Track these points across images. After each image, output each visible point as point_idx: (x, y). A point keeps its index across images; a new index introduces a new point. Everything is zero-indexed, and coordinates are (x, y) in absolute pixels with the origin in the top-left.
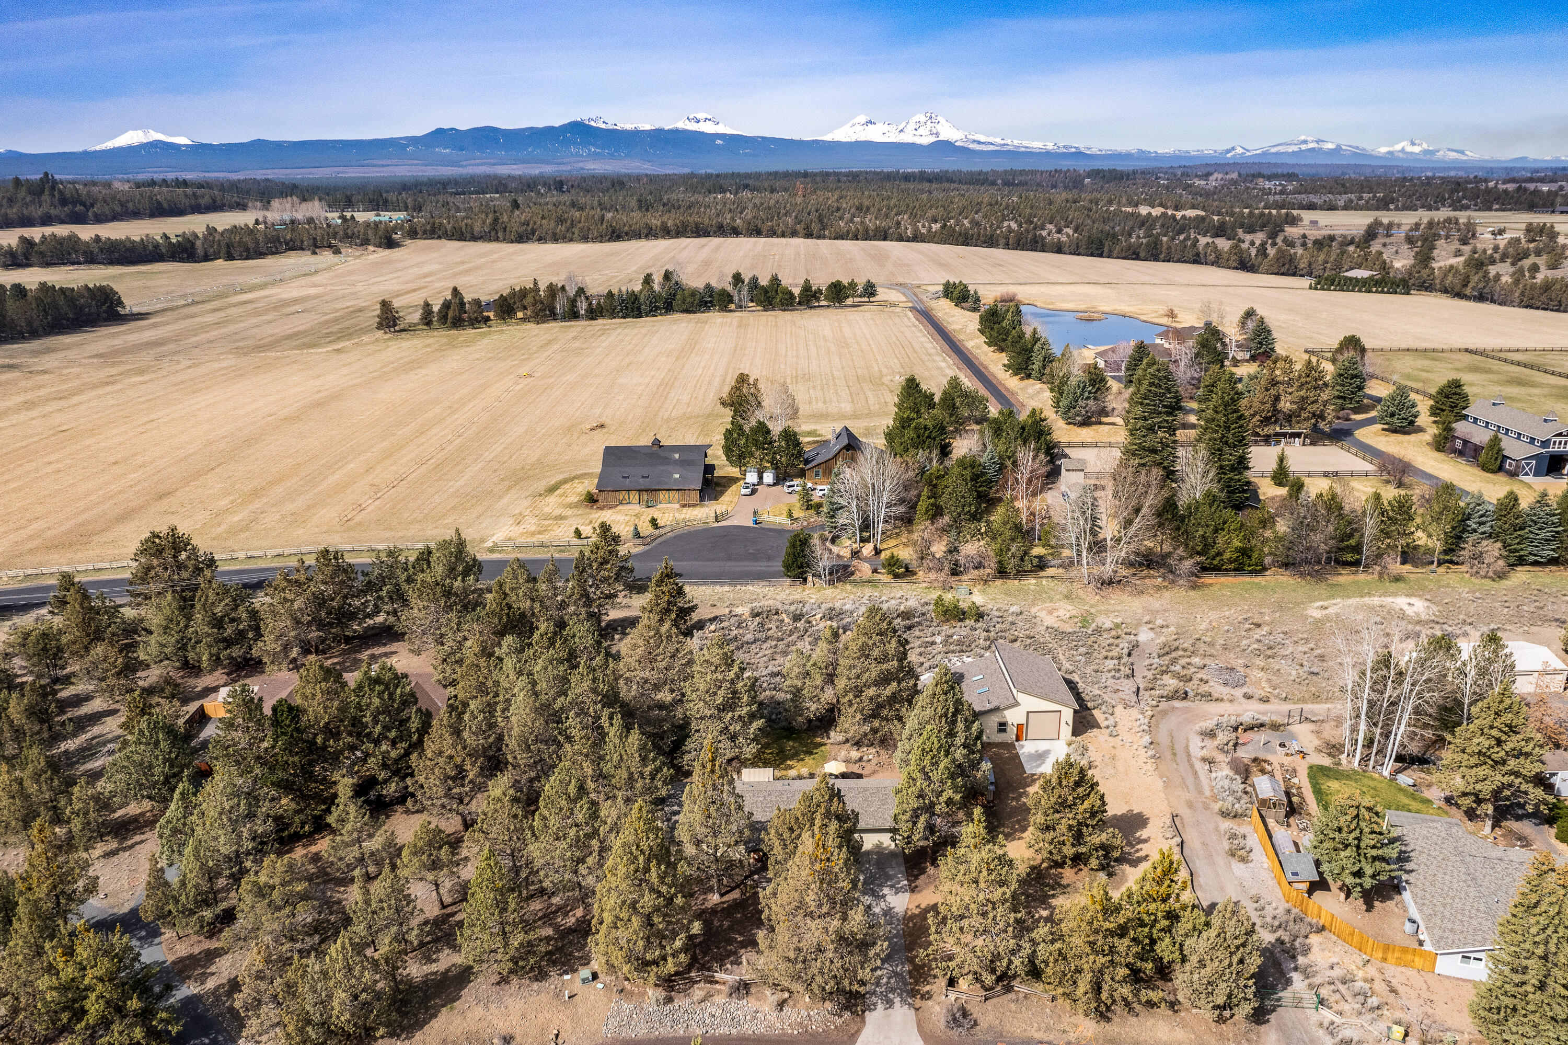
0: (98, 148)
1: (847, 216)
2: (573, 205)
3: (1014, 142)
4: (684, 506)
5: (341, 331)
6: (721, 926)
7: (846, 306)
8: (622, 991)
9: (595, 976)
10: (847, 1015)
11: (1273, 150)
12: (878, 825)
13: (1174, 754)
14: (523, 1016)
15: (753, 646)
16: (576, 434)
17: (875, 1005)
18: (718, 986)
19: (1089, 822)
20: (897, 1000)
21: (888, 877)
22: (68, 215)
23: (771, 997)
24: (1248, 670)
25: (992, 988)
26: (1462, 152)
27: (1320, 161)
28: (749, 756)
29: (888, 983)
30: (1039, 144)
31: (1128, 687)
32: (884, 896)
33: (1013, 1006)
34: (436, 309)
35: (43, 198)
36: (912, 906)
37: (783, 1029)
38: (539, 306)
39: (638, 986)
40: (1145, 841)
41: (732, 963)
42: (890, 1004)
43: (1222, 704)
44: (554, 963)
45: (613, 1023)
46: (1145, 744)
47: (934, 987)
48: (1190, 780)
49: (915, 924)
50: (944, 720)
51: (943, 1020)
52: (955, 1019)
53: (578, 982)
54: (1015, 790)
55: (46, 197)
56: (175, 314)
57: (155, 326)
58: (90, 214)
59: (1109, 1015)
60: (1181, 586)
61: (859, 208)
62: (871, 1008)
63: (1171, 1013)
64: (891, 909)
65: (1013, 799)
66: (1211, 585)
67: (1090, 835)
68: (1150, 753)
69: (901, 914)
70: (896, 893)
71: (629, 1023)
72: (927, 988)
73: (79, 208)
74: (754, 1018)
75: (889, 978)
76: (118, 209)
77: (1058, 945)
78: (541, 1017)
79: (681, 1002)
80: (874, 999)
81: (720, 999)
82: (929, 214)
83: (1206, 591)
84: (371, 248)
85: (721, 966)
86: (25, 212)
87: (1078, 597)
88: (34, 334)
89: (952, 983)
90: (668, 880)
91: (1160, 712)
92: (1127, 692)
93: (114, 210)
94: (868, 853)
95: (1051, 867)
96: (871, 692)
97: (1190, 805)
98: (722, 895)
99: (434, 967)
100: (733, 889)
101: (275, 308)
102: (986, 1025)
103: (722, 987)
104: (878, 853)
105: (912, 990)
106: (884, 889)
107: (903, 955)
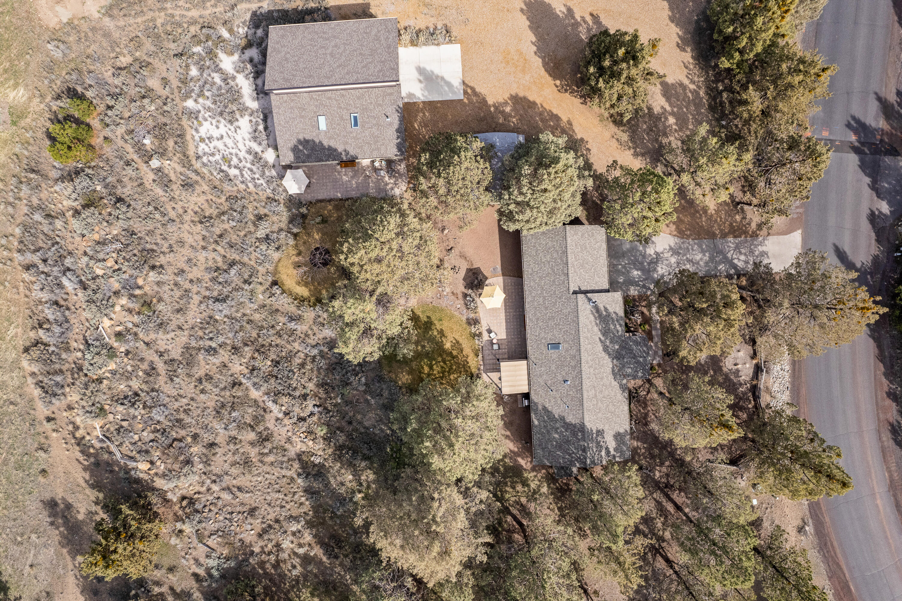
17: (765, 265)
20: (761, 248)
29: (745, 254)
32: (657, 254)
36: (668, 230)
42: (764, 253)
49: (687, 229)
62: (769, 267)
64: (671, 248)
69: (677, 240)
70: (653, 243)
80: (761, 265)
105: (751, 236)
106: (648, 253)
107: (719, 242)
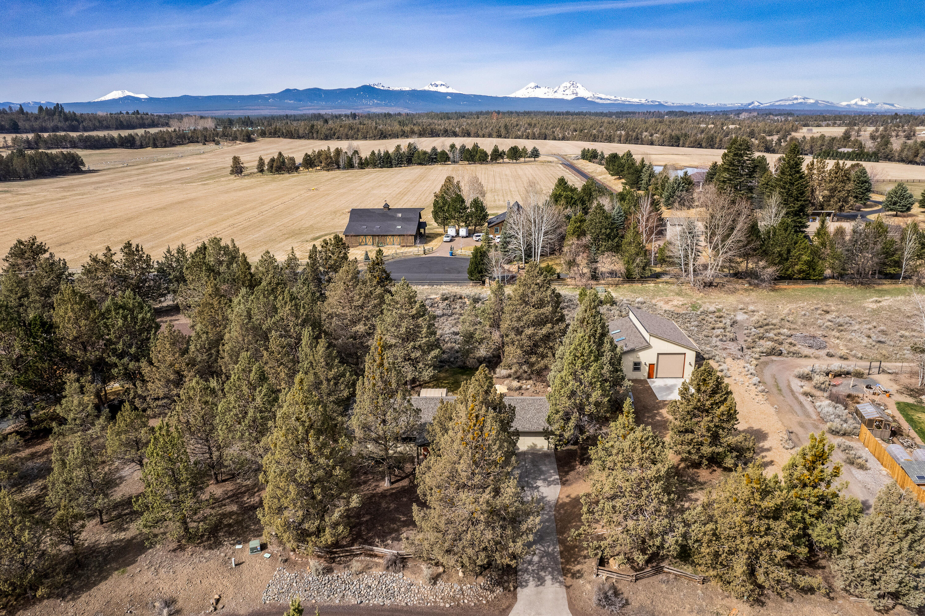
0: (96, 100)
1: (523, 129)
2: (360, 123)
3: (622, 98)
4: (403, 246)
5: (210, 176)
6: (388, 508)
7: (521, 163)
8: (286, 561)
9: (263, 547)
10: (499, 591)
11: (777, 104)
12: (533, 429)
13: (780, 390)
14: (189, 581)
15: (442, 318)
16: (338, 214)
17: (527, 581)
18: (376, 560)
19: (724, 425)
20: (548, 578)
21: (542, 473)
22: (68, 127)
23: (426, 570)
24: (826, 339)
25: (642, 569)
26: (893, 105)
27: (807, 108)
28: (427, 378)
29: (540, 561)
30: (637, 100)
31: (733, 347)
32: (537, 487)
33: (664, 587)
34: (266, 161)
35: (55, 117)
36: (563, 496)
37: (435, 602)
38: (329, 160)
39: (302, 557)
40: (768, 450)
41: (393, 539)
42: (541, 581)
43: (811, 360)
44: (231, 534)
45: (274, 589)
46: (754, 382)
47: (585, 567)
48: (797, 408)
49: (566, 511)
50: (592, 339)
51: (594, 598)
52: (606, 597)
53: (248, 552)
54: (649, 411)
55: (56, 117)
56: (115, 170)
57: (100, 175)
58: (81, 126)
59: (762, 598)
60: (763, 289)
61: (530, 125)
62: (523, 584)
63: (826, 600)
64: (543, 498)
65: (648, 417)
66: (785, 289)
67: (726, 437)
68: (760, 388)
69: (553, 502)
70: (549, 485)
71: (288, 591)
72: (578, 567)
73: (75, 123)
74: (408, 590)
75: (541, 557)
76: (97, 124)
77: (710, 526)
78: (206, 583)
79: (340, 573)
80: (526, 576)
81: (377, 572)
82: (572, 127)
83: (782, 293)
84: (238, 142)
85: (383, 541)
86: (44, 124)
87: (686, 294)
88: (27, 177)
89: (602, 562)
90: (327, 451)
91: (762, 363)
92: (734, 350)
93: (94, 125)
94: (524, 453)
95: (688, 467)
96: (529, 331)
97: (802, 425)
98: (392, 483)
99: (122, 535)
100: (403, 478)
101: (174, 168)
102: (637, 605)
103: (381, 561)
104: (532, 454)
105: (563, 569)
106: (538, 481)
107: (554, 537)
